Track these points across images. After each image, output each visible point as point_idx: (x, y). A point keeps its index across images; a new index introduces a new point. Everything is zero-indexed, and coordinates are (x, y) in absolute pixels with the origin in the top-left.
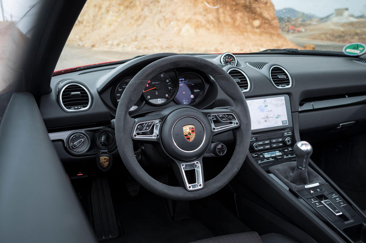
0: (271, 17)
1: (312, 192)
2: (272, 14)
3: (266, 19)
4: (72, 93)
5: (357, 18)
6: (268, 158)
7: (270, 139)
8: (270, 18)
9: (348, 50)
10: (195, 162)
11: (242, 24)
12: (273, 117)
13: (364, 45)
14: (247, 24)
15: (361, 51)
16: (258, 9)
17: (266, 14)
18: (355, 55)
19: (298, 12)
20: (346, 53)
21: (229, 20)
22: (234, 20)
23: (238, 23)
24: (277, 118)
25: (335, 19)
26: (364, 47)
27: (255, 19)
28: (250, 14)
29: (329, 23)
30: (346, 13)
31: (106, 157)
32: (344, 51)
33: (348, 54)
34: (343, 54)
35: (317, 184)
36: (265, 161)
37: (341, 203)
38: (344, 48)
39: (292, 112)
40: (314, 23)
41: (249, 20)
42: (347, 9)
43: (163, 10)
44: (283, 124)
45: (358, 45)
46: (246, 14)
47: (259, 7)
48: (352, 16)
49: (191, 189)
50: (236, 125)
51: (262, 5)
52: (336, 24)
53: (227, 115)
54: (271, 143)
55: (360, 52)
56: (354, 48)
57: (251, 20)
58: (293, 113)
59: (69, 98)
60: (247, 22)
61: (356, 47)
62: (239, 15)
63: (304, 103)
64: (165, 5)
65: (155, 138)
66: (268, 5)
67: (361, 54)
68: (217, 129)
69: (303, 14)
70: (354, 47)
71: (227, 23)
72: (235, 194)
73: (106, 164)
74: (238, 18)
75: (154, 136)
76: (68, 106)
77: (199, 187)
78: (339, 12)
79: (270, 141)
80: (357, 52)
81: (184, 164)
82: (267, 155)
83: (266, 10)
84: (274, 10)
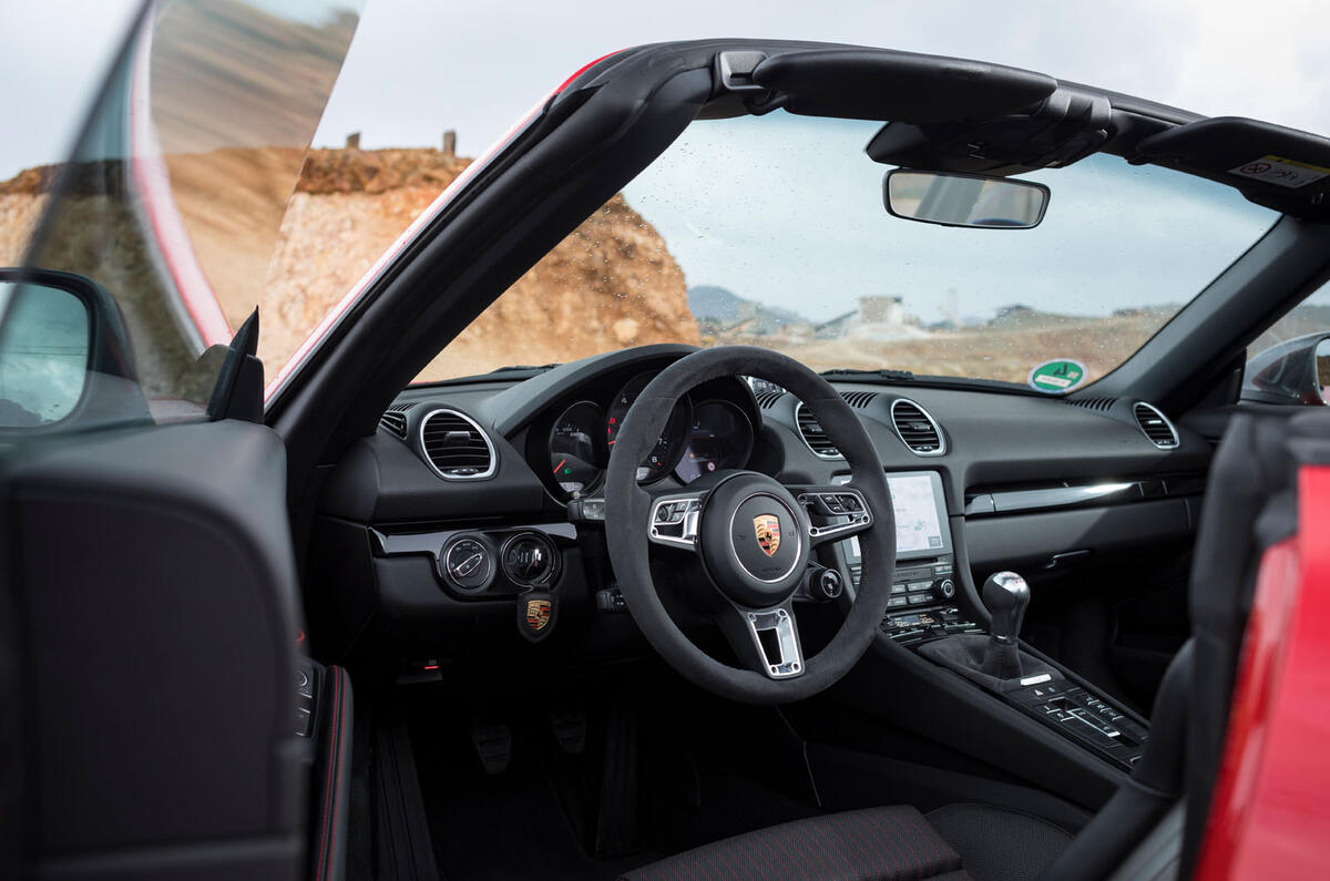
0: (675, 311)
1: (1039, 693)
2: (678, 302)
3: (657, 317)
4: (451, 433)
5: (934, 328)
6: (907, 629)
7: (906, 582)
8: (671, 317)
9: (1041, 379)
10: (777, 611)
11: (576, 331)
12: (907, 527)
13: (1081, 365)
14: (594, 332)
15: (1074, 382)
16: (632, 284)
17: (657, 302)
18: (1058, 392)
19: (743, 302)
20: (1034, 386)
21: (535, 315)
22: (552, 316)
23: (564, 326)
24: (916, 528)
25: (863, 331)
26: (1081, 372)
27: (621, 315)
28: (603, 300)
29: (842, 341)
30: (896, 314)
31: (545, 603)
32: (1030, 381)
33: (1040, 390)
34: (1026, 389)
35: (1046, 678)
36: (902, 634)
37: (1112, 714)
38: (1033, 372)
39: (950, 517)
40: (794, 339)
41: (600, 318)
42: (898, 300)
43: (299, 267)
44: (931, 545)
45: (1066, 366)
46: (592, 297)
47: (634, 277)
48: (915, 322)
49: (778, 674)
50: (863, 523)
51: (644, 271)
52: (866, 346)
53: (842, 496)
54: (908, 593)
55: (1070, 386)
56: (1056, 374)
57: (607, 320)
58: (953, 519)
59: (440, 445)
60: (595, 324)
61: (1061, 371)
62: (568, 300)
63: (973, 495)
64: (308, 249)
65: (692, 542)
66: (666, 271)
67: (1072, 389)
68: (821, 531)
69: (760, 310)
70: (1055, 370)
71: (526, 323)
72: (805, 744)
73: (542, 622)
74: (567, 310)
75: (689, 538)
76: (445, 465)
77: (794, 671)
78: (874, 308)
79: (907, 587)
80: (1063, 384)
81: (754, 615)
82: (900, 622)
83: (657, 288)
84: (684, 287)
